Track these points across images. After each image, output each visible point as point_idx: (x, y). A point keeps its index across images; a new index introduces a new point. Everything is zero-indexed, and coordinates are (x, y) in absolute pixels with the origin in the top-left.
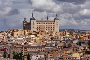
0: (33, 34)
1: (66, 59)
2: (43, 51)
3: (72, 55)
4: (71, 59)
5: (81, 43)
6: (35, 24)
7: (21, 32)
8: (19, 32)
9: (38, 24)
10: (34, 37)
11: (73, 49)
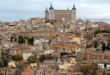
0: (49, 22)
1: (65, 43)
2: (48, 36)
3: (73, 40)
4: (71, 43)
5: (87, 29)
6: (54, 13)
7: (39, 21)
8: (37, 21)
9: (56, 13)
10: (50, 25)
11: (77, 34)
